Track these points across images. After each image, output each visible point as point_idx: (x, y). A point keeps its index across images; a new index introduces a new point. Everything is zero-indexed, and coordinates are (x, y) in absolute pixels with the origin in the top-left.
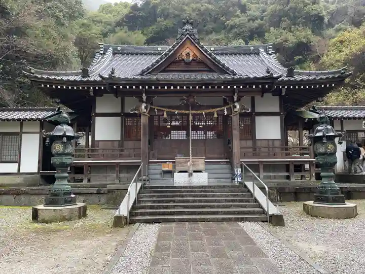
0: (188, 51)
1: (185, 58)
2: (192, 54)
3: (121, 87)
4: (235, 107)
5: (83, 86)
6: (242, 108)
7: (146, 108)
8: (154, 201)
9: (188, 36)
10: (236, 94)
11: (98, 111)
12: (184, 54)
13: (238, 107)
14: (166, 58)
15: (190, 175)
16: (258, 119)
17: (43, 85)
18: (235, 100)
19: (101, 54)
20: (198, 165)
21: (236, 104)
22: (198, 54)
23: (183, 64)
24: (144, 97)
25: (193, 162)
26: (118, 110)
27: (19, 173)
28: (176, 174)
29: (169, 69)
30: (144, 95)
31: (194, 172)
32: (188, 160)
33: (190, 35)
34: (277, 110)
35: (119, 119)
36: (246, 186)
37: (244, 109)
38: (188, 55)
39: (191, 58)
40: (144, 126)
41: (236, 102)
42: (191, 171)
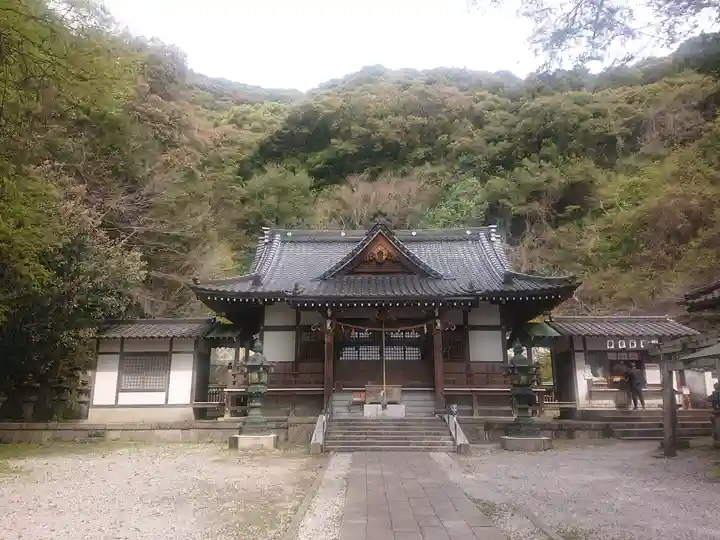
0: (380, 248)
1: (377, 257)
2: (385, 252)
3: (306, 304)
4: (436, 324)
5: (257, 298)
6: (445, 325)
7: (331, 325)
8: (345, 434)
9: (380, 230)
10: (437, 309)
11: (267, 323)
12: (375, 253)
13: (439, 324)
14: (352, 258)
15: (384, 408)
16: (472, 334)
17: (209, 298)
18: (437, 315)
19: (266, 243)
20: (393, 395)
21: (438, 321)
22: (392, 252)
23: (374, 264)
24: (329, 313)
25: (387, 391)
26: (293, 323)
27: (166, 405)
28: (365, 406)
29: (357, 271)
31: (389, 403)
32: (381, 388)
33: (383, 230)
34: (496, 321)
35: (293, 334)
37: (448, 326)
38: (380, 253)
39: (384, 257)
41: (437, 318)
42: (385, 403)
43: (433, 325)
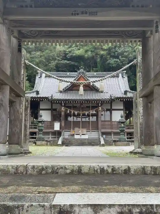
5: (36, 99)
9: (81, 75)
10: (100, 103)
11: (41, 108)
13: (100, 108)
15: (81, 136)
16: (113, 112)
18: (100, 105)
19: (39, 77)
24: (63, 105)
25: (82, 131)
26: (50, 108)
28: (75, 135)
29: (73, 89)
31: (82, 135)
32: (80, 130)
34: (122, 108)
35: (50, 111)
40: (63, 116)
41: (100, 106)
42: (81, 134)
43: (98, 109)
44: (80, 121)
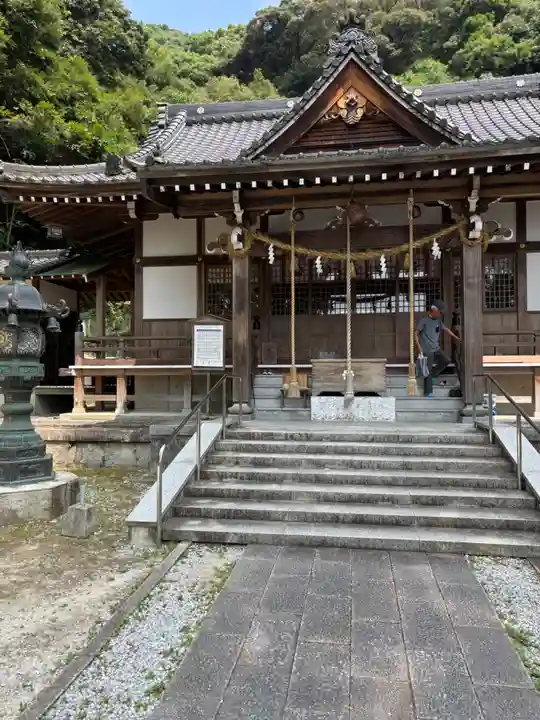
0: (352, 95)
1: (343, 113)
2: (361, 102)
3: (177, 188)
4: (472, 226)
5: (106, 194)
6: (491, 228)
7: (241, 238)
9: (352, 56)
10: (474, 193)
12: (342, 104)
13: (479, 225)
14: (297, 117)
15: (347, 403)
17: (21, 198)
18: (473, 207)
19: (161, 127)
20: (369, 379)
21: (475, 219)
22: (376, 100)
23: (340, 128)
24: (239, 212)
25: (354, 370)
26: (192, 250)
28: (315, 400)
29: (305, 144)
30: (237, 207)
31: (358, 394)
32: (343, 365)
33: (356, 53)
35: (193, 269)
36: (496, 441)
37: (497, 231)
38: (352, 106)
39: (360, 113)
41: (473, 214)
42: (350, 393)
43: (462, 233)
44: (345, 316)
